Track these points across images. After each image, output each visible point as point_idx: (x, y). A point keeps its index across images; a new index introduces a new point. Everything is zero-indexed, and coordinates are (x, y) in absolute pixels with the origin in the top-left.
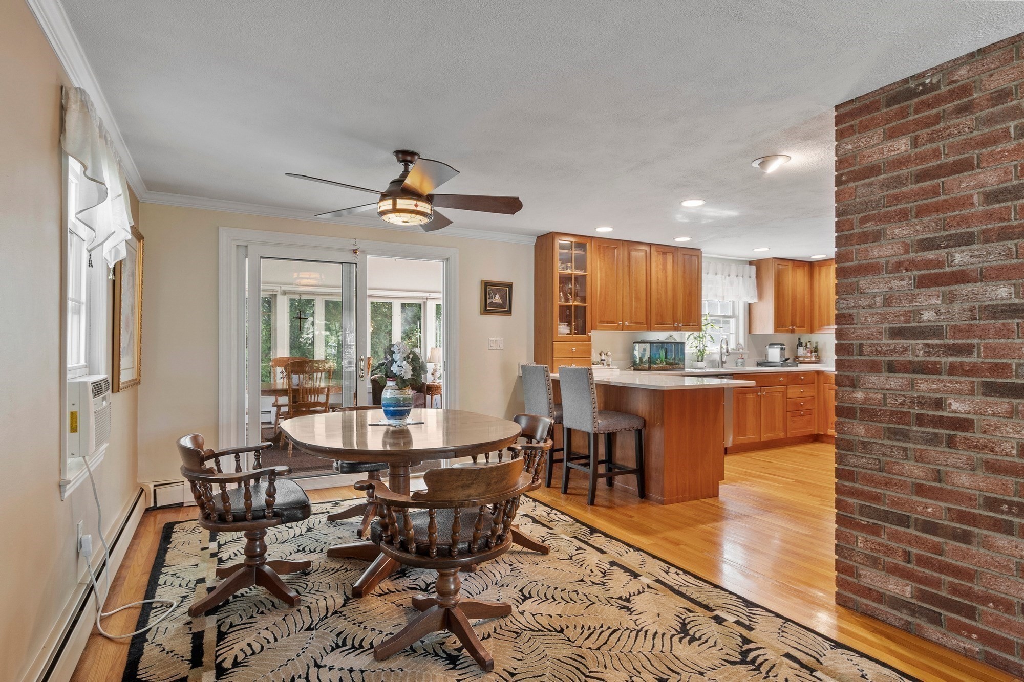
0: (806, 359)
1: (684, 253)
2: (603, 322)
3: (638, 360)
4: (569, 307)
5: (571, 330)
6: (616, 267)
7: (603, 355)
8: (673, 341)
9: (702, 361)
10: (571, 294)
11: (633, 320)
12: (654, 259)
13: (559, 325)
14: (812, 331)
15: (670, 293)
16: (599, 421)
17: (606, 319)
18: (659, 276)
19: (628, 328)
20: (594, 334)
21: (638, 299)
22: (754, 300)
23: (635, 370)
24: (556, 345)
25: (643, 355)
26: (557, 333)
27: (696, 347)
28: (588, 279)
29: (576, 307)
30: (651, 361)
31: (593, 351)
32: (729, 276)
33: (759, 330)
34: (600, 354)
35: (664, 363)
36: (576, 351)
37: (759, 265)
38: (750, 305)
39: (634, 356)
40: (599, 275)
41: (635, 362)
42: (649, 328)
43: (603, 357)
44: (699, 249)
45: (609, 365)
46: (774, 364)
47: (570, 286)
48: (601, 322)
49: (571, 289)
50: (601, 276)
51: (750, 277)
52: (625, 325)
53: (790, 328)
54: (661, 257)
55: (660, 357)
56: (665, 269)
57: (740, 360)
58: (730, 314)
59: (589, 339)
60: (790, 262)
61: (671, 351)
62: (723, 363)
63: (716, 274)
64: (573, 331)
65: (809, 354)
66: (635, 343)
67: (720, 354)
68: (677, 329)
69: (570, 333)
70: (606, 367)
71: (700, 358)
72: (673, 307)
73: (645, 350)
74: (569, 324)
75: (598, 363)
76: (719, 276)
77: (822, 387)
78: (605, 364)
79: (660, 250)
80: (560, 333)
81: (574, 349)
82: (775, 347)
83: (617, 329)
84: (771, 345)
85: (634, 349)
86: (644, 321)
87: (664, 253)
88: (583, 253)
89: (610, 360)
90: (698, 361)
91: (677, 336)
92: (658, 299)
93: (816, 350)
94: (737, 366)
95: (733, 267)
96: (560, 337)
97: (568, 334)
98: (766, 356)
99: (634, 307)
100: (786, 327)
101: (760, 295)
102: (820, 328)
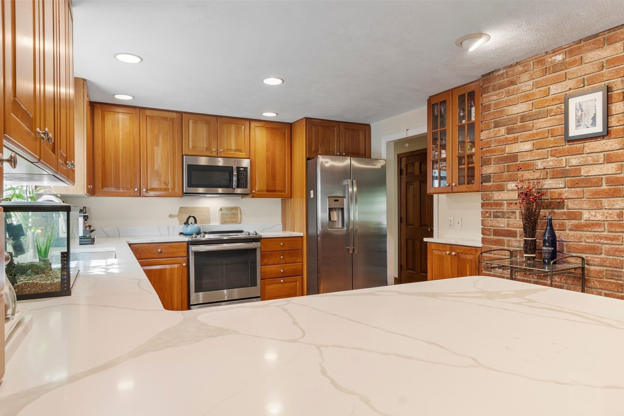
14: (93, 193)
102: (102, 188)
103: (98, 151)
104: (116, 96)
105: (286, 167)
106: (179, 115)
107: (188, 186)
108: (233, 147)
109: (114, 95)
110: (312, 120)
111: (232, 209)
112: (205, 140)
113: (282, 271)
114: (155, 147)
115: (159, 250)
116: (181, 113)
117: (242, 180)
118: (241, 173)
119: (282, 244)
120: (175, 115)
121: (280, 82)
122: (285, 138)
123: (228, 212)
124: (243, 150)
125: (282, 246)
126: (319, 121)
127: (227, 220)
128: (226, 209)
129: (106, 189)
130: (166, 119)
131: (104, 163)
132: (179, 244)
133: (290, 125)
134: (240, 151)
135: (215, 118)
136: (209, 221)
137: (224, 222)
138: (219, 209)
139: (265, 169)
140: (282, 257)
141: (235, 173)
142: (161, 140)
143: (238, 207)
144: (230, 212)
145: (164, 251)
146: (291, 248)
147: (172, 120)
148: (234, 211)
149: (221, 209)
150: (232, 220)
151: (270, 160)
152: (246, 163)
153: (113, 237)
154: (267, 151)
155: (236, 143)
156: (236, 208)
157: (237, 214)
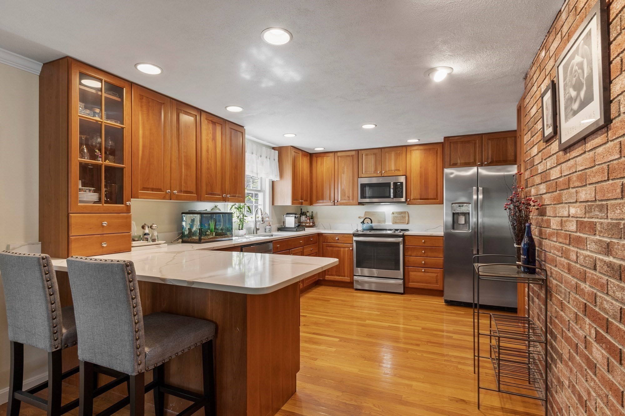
0: (307, 224)
1: (231, 127)
2: (147, 189)
3: (186, 233)
4: (98, 167)
5: (100, 199)
6: (163, 126)
7: (147, 228)
8: (218, 211)
9: (242, 229)
10: (100, 150)
11: (183, 189)
12: (204, 127)
13: (80, 190)
14: (311, 204)
15: (219, 164)
16: (147, 350)
17: (151, 186)
18: (209, 145)
19: (178, 198)
20: (135, 204)
21: (188, 166)
22: (276, 178)
23: (183, 242)
24: (74, 218)
25: (192, 226)
26: (77, 200)
27: (238, 217)
28: (126, 133)
29: (108, 168)
30: (202, 232)
31: (133, 223)
32: (261, 156)
33: (279, 202)
34: (143, 227)
35: (214, 234)
36: (109, 225)
37: (281, 150)
38: (273, 182)
39: (182, 227)
40: (141, 132)
41: (183, 233)
42: (200, 199)
43: (147, 231)
44: (243, 127)
45: (154, 240)
46: (291, 229)
47: (99, 140)
48: (144, 189)
49: (101, 144)
50: (144, 133)
51: (274, 160)
52: (174, 194)
53: (301, 201)
54: (211, 126)
55: (209, 229)
56: (214, 139)
57: (268, 227)
58: (259, 189)
59: (128, 209)
60: (300, 151)
61: (220, 221)
62: (257, 229)
63: (252, 153)
64: (104, 198)
65: (308, 221)
66: (183, 213)
67: (255, 222)
68: (225, 200)
69: (99, 201)
70: (151, 243)
71: (241, 226)
72: (222, 177)
73: (193, 221)
74: (98, 190)
75: (140, 239)
76: (254, 155)
77: (321, 245)
78: (149, 239)
79: (210, 119)
80: (81, 202)
81: (105, 224)
82: (291, 215)
83: (164, 198)
84: (287, 214)
85: (182, 220)
86: (194, 190)
87: (214, 123)
88: (119, 100)
89: (156, 234)
90: (239, 230)
91: (224, 207)
92: (208, 169)
93: (312, 217)
94: (265, 232)
95: (264, 148)
96: (82, 206)
97: (95, 202)
98: (284, 223)
99: (183, 173)
100: (298, 200)
101: (281, 175)
102: (316, 201)
103: (314, 180)
104: (315, 149)
105: (438, 179)
106: (357, 152)
107: (361, 198)
108: (393, 168)
109: (314, 149)
110: (450, 138)
111: (402, 213)
112: (373, 166)
113: (423, 262)
114: (343, 174)
115: (337, 238)
116: (358, 151)
117: (399, 192)
118: (398, 187)
119: (423, 241)
120: (354, 153)
121: (374, 126)
122: (437, 156)
123: (398, 216)
124: (401, 169)
125: (424, 242)
126: (457, 138)
127: (398, 221)
128: (397, 213)
129: (318, 202)
130: (349, 156)
131: (317, 187)
132: (349, 235)
133: (442, 144)
134: (399, 170)
135: (380, 150)
136: (385, 221)
137: (395, 223)
138: (392, 213)
139: (419, 182)
140: (423, 251)
141: (392, 187)
142: (345, 170)
143: (407, 212)
144: (400, 215)
145: (340, 239)
146: (432, 245)
147: (352, 156)
148: (402, 215)
149: (393, 213)
150: (401, 221)
151: (423, 175)
152: (402, 179)
153: (328, 229)
154: (420, 168)
155: (395, 165)
156: (405, 213)
157: (405, 217)
